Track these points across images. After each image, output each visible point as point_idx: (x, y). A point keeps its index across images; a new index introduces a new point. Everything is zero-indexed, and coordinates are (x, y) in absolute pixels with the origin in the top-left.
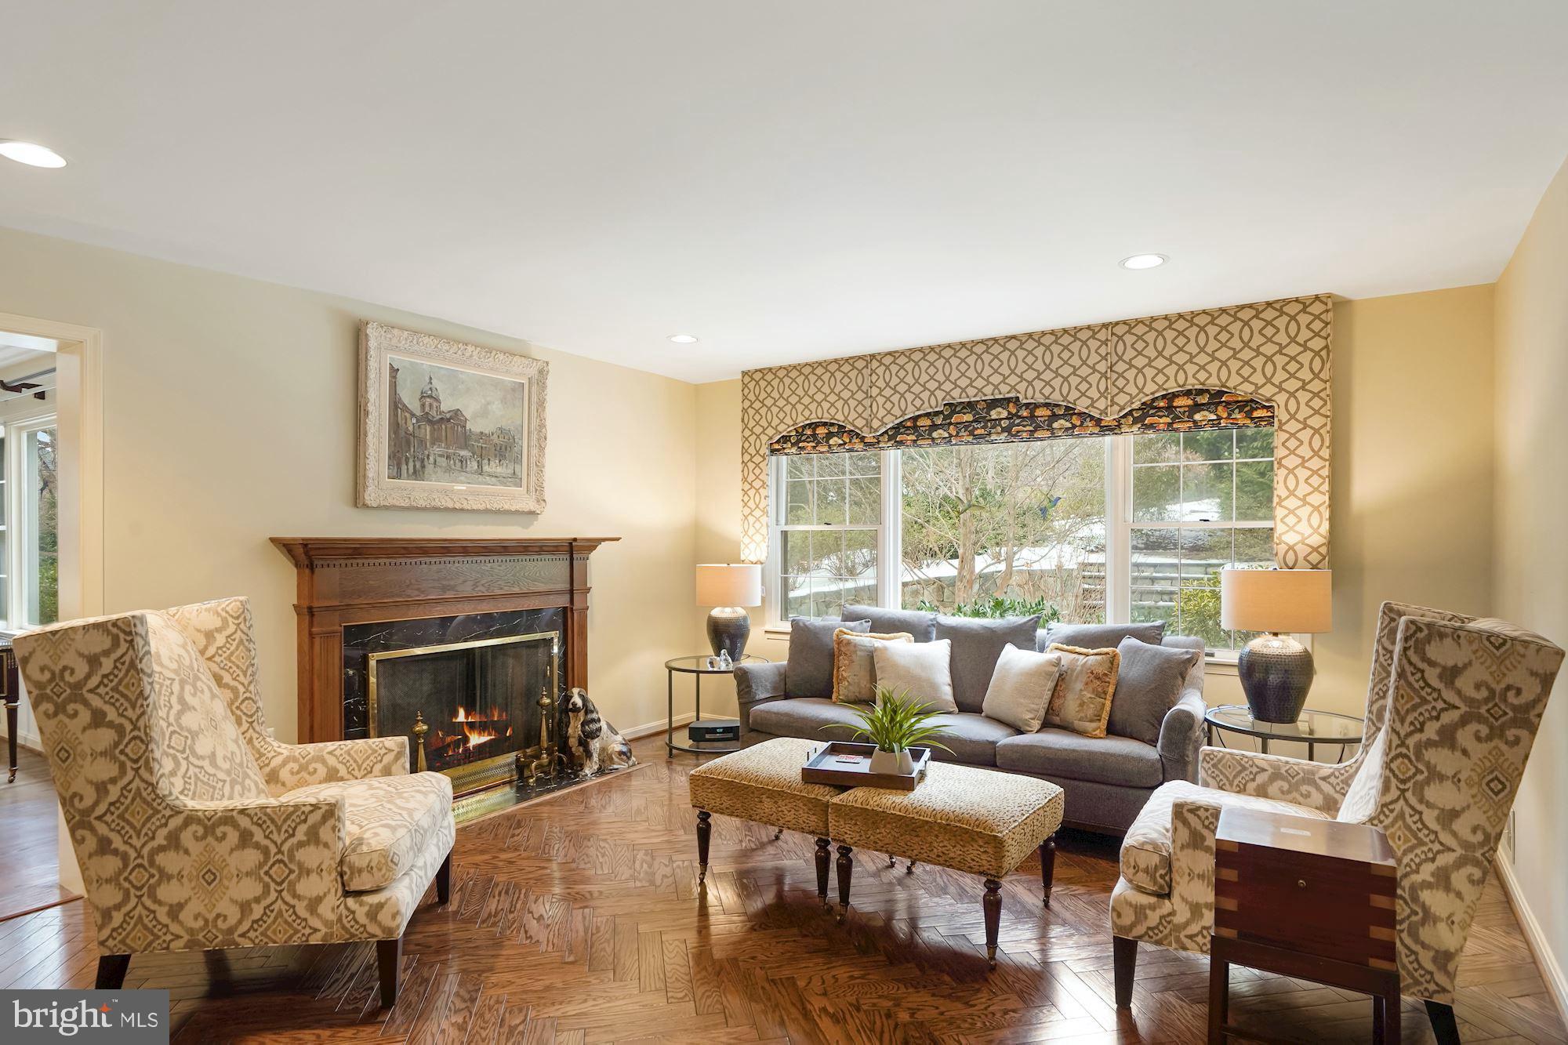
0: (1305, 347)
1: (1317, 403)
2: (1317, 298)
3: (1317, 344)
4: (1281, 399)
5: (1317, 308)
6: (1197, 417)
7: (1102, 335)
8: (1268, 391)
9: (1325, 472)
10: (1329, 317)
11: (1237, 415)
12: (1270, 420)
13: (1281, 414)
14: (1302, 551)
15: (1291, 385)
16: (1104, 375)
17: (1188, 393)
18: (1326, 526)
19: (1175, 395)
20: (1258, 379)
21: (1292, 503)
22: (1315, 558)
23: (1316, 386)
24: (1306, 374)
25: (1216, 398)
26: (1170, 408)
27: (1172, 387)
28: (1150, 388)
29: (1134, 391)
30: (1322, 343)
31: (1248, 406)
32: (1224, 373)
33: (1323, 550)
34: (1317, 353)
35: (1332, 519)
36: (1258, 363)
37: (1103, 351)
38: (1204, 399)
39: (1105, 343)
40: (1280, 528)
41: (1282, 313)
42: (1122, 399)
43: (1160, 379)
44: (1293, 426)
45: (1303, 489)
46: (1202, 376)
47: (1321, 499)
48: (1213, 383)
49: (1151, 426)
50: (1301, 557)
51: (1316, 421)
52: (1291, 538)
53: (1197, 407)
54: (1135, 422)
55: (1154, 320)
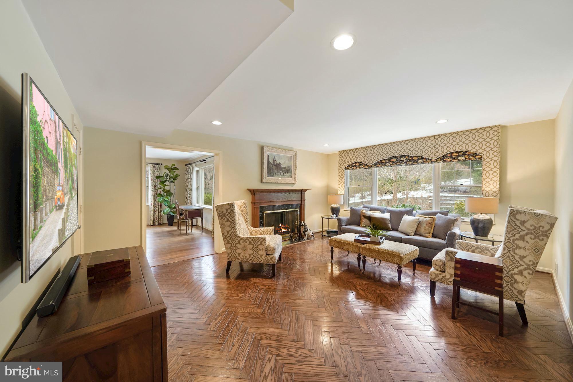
0: (492, 139)
1: (495, 154)
2: (496, 126)
3: (495, 138)
4: (484, 153)
5: (496, 129)
6: (459, 158)
7: (432, 139)
8: (480, 151)
9: (498, 172)
10: (499, 131)
11: (471, 157)
12: (481, 158)
13: (484, 157)
14: (491, 192)
15: (488, 149)
16: (432, 148)
17: (457, 152)
18: (498, 186)
19: (453, 153)
20: (477, 148)
21: (488, 180)
22: (495, 194)
23: (495, 149)
24: (492, 146)
25: (465, 153)
26: (451, 156)
27: (452, 151)
28: (445, 151)
29: (441, 152)
30: (498, 138)
31: (474, 155)
32: (467, 147)
33: (498, 192)
34: (496, 141)
35: (500, 184)
36: (477, 144)
37: (432, 142)
38: (462, 154)
39: (433, 140)
40: (484, 187)
41: (485, 130)
42: (437, 154)
43: (448, 149)
44: (488, 160)
45: (491, 176)
46: (461, 148)
47: (497, 179)
48: (464, 149)
49: (446, 161)
50: (490, 194)
51: (495, 158)
52: (487, 189)
53: (459, 156)
54: (441, 160)
55: (446, 134)
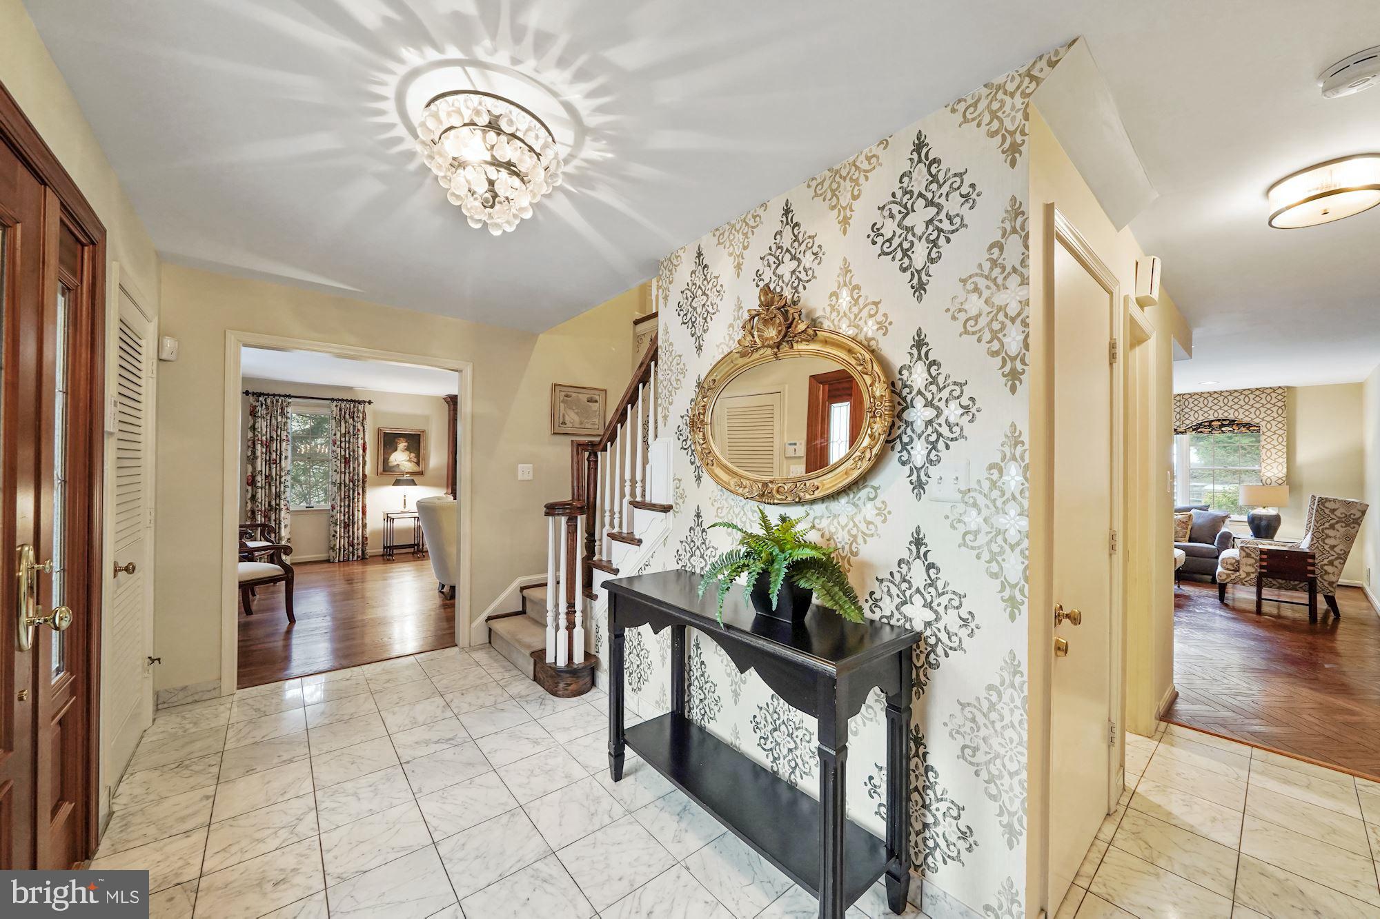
0: (1274, 405)
1: (1280, 425)
2: (1280, 387)
3: (1280, 404)
4: (1264, 423)
5: (1280, 391)
6: (1223, 429)
7: (1178, 398)
8: (1257, 420)
9: (1285, 450)
10: (1285, 395)
11: (1242, 429)
12: (1258, 431)
13: (1263, 429)
14: (1274, 479)
15: (1269, 419)
16: (1179, 413)
17: (1219, 420)
18: (1285, 470)
19: (1212, 421)
20: (1253, 416)
21: (1269, 461)
22: (1280, 482)
23: (1280, 419)
24: (1275, 415)
25: (1232, 423)
26: (1210, 426)
27: (1211, 418)
28: (1201, 418)
29: (1194, 419)
30: (1283, 404)
31: (1248, 426)
32: (1236, 414)
33: (1284, 479)
34: (1280, 407)
35: (1288, 468)
36: (1253, 410)
37: (1178, 404)
38: (1227, 422)
39: (1179, 401)
40: (1263, 471)
41: (1263, 392)
42: (1187, 422)
43: (1206, 415)
44: (1269, 434)
45: (1274, 456)
46: (1226, 414)
47: (1283, 460)
48: (1231, 417)
49: (1201, 432)
50: (1273, 481)
51: (1280, 432)
52: (1269, 474)
53: (1223, 426)
54: (1193, 430)
55: (1202, 393)
